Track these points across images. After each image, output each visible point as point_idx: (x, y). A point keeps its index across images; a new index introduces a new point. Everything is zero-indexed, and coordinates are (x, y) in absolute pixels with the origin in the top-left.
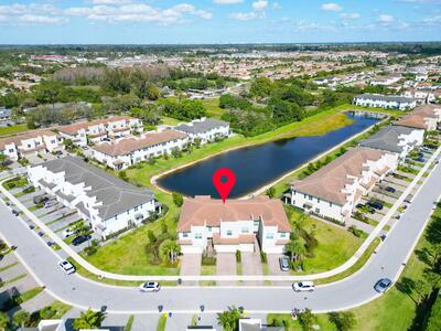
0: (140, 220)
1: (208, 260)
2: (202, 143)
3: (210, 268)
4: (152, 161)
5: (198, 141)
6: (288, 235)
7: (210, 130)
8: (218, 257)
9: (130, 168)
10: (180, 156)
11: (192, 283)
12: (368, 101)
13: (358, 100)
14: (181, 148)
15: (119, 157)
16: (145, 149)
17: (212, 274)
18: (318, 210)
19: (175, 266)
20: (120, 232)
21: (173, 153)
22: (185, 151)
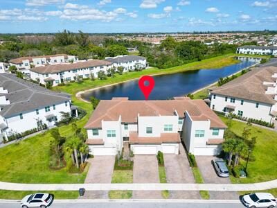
0: (53, 123)
1: (123, 164)
2: (125, 71)
3: (124, 173)
4: (80, 81)
5: (121, 69)
6: (221, 132)
7: (131, 62)
8: (135, 159)
9: (59, 85)
10: (105, 79)
11: (98, 195)
12: (248, 50)
13: (241, 50)
14: (106, 73)
15: (50, 75)
16: (74, 70)
17: (127, 182)
18: (241, 113)
19: (80, 170)
20: (27, 133)
21: (99, 77)
22: (110, 76)
